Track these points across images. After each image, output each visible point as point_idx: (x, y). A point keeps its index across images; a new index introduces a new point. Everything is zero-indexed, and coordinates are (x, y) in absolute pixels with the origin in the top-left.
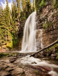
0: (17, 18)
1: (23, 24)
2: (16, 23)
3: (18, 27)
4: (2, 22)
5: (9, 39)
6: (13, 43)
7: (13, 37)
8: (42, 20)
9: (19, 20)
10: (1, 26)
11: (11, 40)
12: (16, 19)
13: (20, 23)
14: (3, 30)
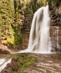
0: (22, 10)
1: (29, 17)
2: (20, 15)
3: (21, 20)
4: (3, 9)
5: (10, 33)
6: (15, 39)
7: (14, 31)
8: (57, 16)
9: (23, 12)
10: (2, 15)
11: (13, 34)
12: (20, 10)
13: (25, 16)
14: (3, 20)
